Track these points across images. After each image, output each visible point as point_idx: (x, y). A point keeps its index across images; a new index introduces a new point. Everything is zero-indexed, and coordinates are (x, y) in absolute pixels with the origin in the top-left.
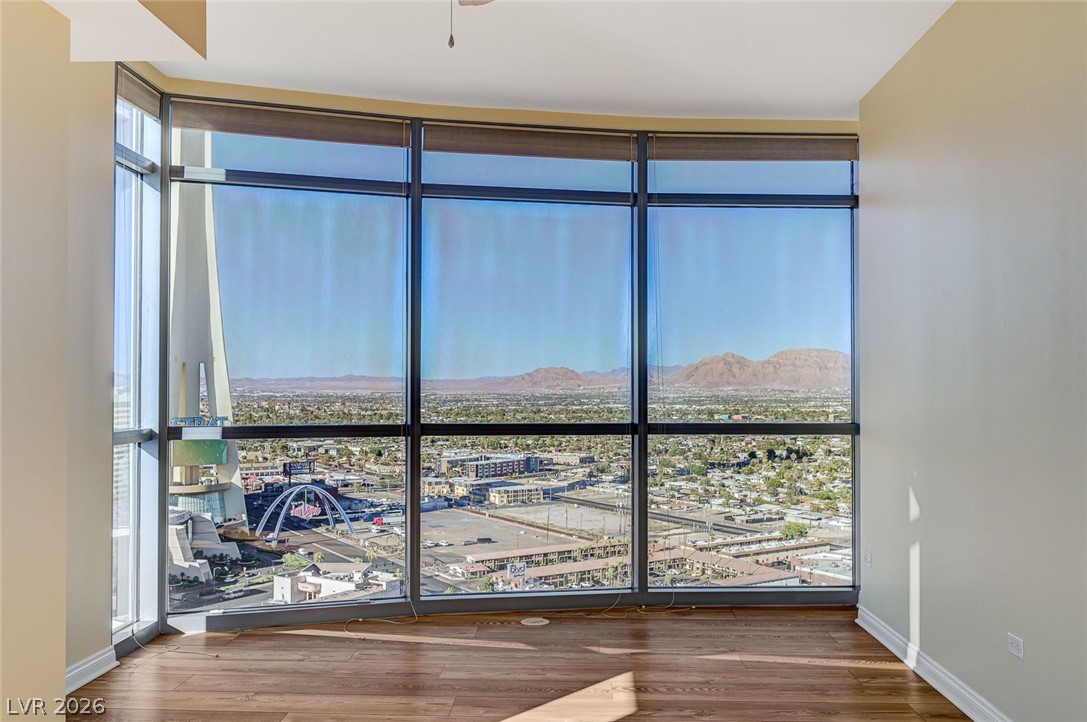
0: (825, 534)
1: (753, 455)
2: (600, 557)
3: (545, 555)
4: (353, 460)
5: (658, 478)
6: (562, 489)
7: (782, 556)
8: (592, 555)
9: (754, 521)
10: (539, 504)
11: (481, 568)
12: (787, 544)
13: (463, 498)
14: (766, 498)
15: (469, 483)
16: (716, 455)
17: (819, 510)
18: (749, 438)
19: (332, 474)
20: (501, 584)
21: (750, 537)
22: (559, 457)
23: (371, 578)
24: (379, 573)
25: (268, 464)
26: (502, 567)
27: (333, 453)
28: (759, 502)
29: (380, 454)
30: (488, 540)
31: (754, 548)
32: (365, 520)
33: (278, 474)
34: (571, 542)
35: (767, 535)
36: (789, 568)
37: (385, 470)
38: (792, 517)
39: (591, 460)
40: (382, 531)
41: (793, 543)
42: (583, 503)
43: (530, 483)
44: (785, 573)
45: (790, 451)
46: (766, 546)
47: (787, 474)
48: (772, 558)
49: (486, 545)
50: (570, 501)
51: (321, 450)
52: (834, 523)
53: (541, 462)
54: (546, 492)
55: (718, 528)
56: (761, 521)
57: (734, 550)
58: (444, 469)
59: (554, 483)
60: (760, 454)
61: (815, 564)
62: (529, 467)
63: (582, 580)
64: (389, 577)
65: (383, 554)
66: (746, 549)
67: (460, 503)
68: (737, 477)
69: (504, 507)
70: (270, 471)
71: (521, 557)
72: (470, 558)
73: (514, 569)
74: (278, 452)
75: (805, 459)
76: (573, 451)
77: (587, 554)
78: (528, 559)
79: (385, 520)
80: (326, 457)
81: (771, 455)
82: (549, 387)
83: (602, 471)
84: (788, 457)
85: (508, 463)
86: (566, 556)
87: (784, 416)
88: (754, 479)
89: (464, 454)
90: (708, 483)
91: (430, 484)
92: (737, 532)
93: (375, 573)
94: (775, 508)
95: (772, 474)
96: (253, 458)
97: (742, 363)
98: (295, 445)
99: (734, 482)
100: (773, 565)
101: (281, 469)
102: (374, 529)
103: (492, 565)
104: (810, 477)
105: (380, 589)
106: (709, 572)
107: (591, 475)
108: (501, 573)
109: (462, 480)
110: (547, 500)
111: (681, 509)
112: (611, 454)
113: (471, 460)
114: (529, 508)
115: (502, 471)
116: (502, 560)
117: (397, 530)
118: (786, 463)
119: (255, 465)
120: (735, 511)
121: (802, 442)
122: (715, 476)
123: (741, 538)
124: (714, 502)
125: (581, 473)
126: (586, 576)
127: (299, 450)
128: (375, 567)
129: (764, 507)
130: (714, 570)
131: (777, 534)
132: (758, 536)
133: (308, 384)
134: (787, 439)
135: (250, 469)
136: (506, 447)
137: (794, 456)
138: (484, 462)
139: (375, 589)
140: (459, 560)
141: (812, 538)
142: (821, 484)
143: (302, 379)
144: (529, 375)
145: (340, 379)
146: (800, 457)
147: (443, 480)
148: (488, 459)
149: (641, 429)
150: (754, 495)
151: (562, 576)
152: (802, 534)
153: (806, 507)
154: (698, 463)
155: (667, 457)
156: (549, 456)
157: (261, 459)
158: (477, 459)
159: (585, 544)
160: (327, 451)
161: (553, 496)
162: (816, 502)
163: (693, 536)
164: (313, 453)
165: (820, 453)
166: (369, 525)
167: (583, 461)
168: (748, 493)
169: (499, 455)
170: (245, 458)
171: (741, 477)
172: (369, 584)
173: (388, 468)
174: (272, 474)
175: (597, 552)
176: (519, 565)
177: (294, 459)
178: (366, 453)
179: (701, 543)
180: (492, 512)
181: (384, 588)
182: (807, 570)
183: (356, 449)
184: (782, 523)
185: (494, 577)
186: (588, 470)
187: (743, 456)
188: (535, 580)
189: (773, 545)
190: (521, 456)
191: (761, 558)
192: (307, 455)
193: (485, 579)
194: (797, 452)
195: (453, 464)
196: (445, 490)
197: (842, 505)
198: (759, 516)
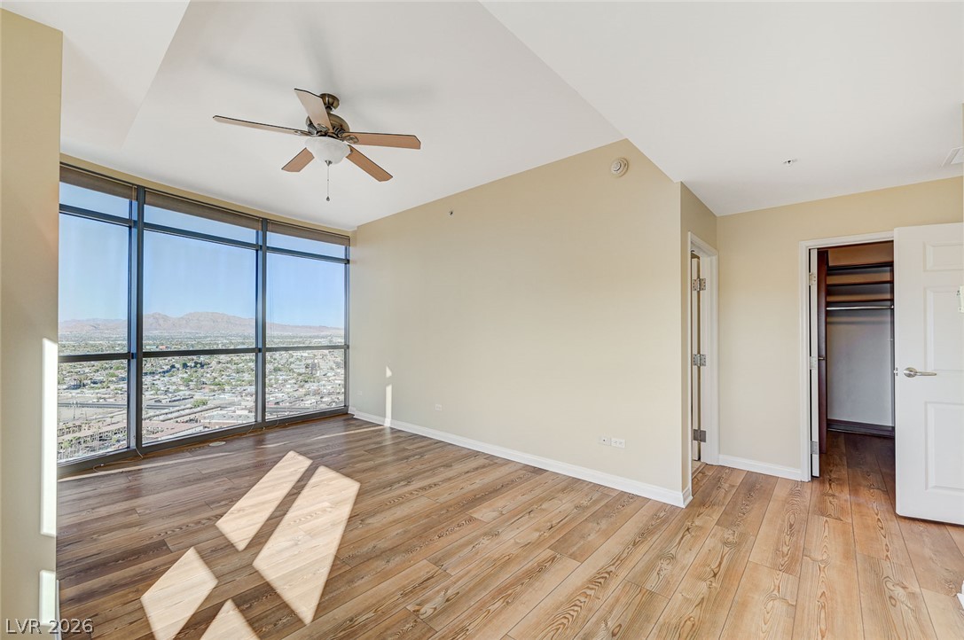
0: (217, 402)
1: (173, 367)
7: (192, 417)
9: (175, 401)
12: (195, 410)
14: (182, 388)
16: (147, 369)
17: (214, 391)
18: (170, 358)
21: (172, 409)
28: (177, 390)
31: (175, 414)
35: (183, 407)
36: (197, 422)
38: (198, 396)
41: (199, 409)
44: (196, 425)
45: (196, 363)
46: (182, 413)
47: (195, 375)
48: (187, 418)
52: (223, 396)
56: (179, 400)
57: (162, 418)
60: (177, 366)
61: (210, 417)
66: (170, 416)
68: (162, 379)
75: (205, 367)
81: (185, 366)
84: (195, 366)
87: (192, 346)
88: (174, 379)
92: (164, 408)
94: (187, 393)
95: (185, 376)
97: (165, 318)
99: (161, 382)
100: (187, 422)
104: (208, 375)
112: (64, 373)
118: (194, 369)
120: (162, 397)
121: (203, 358)
122: (146, 380)
123: (166, 411)
129: (181, 393)
130: (148, 431)
131: (189, 406)
132: (177, 408)
134: (195, 357)
137: (199, 365)
141: (210, 405)
142: (215, 378)
146: (202, 366)
149: (263, 350)
150: (175, 387)
152: (204, 404)
153: (207, 390)
155: (112, 371)
162: (212, 387)
165: (214, 363)
168: (170, 387)
171: (166, 379)
182: (208, 421)
184: (192, 400)
187: (166, 368)
191: (179, 420)
194: (201, 364)
197: (227, 388)
198: (178, 398)
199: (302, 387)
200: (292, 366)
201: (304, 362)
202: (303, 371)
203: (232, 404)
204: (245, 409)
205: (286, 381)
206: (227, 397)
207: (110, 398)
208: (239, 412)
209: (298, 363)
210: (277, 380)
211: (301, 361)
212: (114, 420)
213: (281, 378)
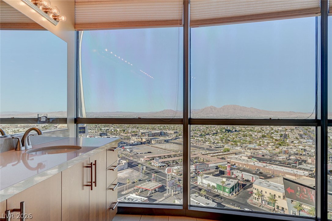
0: (234, 151)
1: (217, 131)
2: (178, 156)
3: (164, 156)
4: (118, 132)
5: (193, 137)
6: (169, 140)
7: (223, 156)
8: (176, 156)
9: (217, 148)
10: (163, 143)
11: (148, 159)
12: (224, 153)
13: (145, 142)
14: (220, 142)
15: (146, 138)
16: (208, 131)
17: (233, 145)
19: (112, 136)
20: (153, 163)
21: (215, 152)
22: (169, 132)
23: (121, 162)
24: (122, 161)
25: (96, 133)
26: (154, 159)
27: (113, 131)
28: (218, 143)
29: (124, 131)
30: (150, 152)
31: (216, 154)
32: (120, 147)
33: (99, 136)
34: (171, 153)
35: (219, 151)
36: (225, 159)
37: (126, 135)
38: (226, 147)
39: (177, 132)
40: (124, 150)
41: (226, 153)
42: (174, 143)
43: (162, 138)
44: (224, 161)
45: (226, 130)
46: (219, 154)
47: (225, 136)
48: (221, 157)
49: (150, 153)
50: (171, 143)
51: (110, 130)
52: (237, 148)
53: (164, 133)
54: (165, 141)
55: (208, 149)
56: (218, 147)
58: (140, 135)
59: (167, 138)
60: (219, 131)
61: (231, 158)
62: (161, 134)
63: (173, 162)
64: (125, 162)
65: (124, 156)
66: (214, 154)
67: (144, 143)
68: (213, 137)
69: (155, 144)
70: (97, 135)
71: (158, 157)
72: (145, 157)
73: (156, 160)
74: (99, 130)
75: (230, 132)
76: (173, 130)
77: (175, 156)
78: (160, 157)
79: (125, 147)
80: (111, 132)
81: (222, 131)
82: (167, 114)
83: (179, 135)
84: (226, 132)
85: (156, 133)
86: (169, 156)
88: (217, 137)
89: (145, 131)
90: (205, 138)
91: (136, 138)
92: (212, 150)
93: (121, 161)
94: (222, 144)
95: (221, 136)
96: (93, 132)
97: (215, 108)
98: (103, 129)
99: (212, 138)
100: (221, 158)
101: (99, 135)
102: (122, 149)
103: (151, 159)
104: (231, 137)
105: (122, 165)
106: (205, 160)
107: (177, 136)
108: (153, 160)
109: (144, 137)
110: (165, 142)
111: (199, 144)
112: (182, 131)
113: (147, 132)
114: (161, 144)
115: (154, 135)
116: (154, 157)
117: (128, 150)
118: (225, 133)
119: (93, 134)
120: (212, 145)
121: (229, 128)
122: (207, 137)
123: (213, 152)
124: (207, 143)
125: (174, 136)
126: (174, 161)
127: (104, 130)
128: (122, 159)
129: (219, 144)
130: (206, 160)
131: (222, 151)
132: (217, 151)
133: (107, 114)
134: (225, 127)
135: (92, 135)
136: (156, 129)
137: (227, 131)
138: (150, 133)
139: (121, 165)
140: (143, 157)
141: (231, 152)
142: (234, 138)
143: (106, 112)
144: (162, 111)
145: (115, 112)
147: (140, 137)
148: (151, 132)
150: (217, 141)
151: (168, 161)
152: (228, 151)
153: (230, 144)
154: (203, 133)
155: (195, 132)
156: (166, 131)
157: (95, 132)
158: (148, 132)
159: (174, 153)
160: (111, 130)
161: (167, 141)
162: (232, 143)
163: (201, 151)
164: (108, 131)
165: (234, 131)
166: (121, 148)
167: (175, 132)
168: (215, 141)
169: (154, 131)
170: (91, 132)
172: (120, 163)
173: (126, 134)
174: (97, 136)
175: (177, 155)
176: (157, 158)
177: (103, 132)
178: (121, 131)
179: (203, 153)
180: (152, 145)
181: (124, 164)
182: (229, 160)
183: (118, 130)
184: (223, 148)
185: (151, 161)
186: (176, 135)
187: (214, 132)
188: (161, 162)
189: (221, 153)
190: (159, 131)
191: (218, 157)
192: (106, 131)
193: (149, 162)
194: (228, 130)
195: (142, 133)
196: (140, 140)
197: (239, 144)
198: (218, 146)
199: (278, 148)
200: (273, 135)
201: (279, 133)
202: (279, 138)
203: (240, 153)
204: (247, 156)
205: (268, 143)
206: (238, 148)
207: (194, 143)
208: (243, 158)
209: (276, 133)
210: (264, 142)
211: (277, 132)
212: (195, 153)
213: (266, 141)
